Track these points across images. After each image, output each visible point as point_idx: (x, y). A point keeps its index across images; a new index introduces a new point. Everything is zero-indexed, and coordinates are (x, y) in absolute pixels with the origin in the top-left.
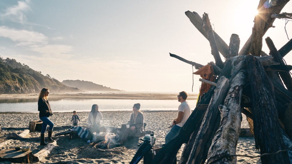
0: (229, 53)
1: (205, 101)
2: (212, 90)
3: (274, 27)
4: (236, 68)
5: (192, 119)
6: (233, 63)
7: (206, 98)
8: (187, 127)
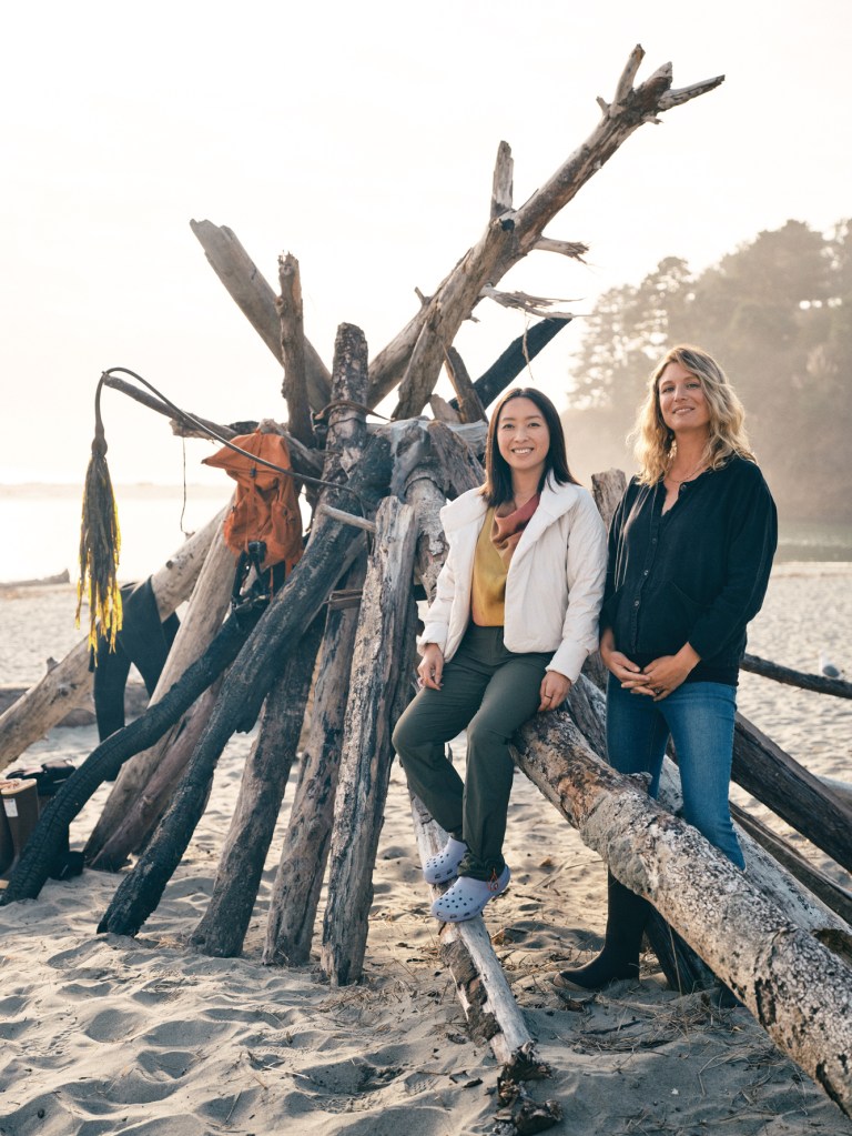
0: (342, 395)
1: (311, 576)
2: (333, 540)
3: (476, 320)
4: (404, 464)
5: (272, 641)
6: (394, 448)
7: (315, 567)
8: (255, 671)
